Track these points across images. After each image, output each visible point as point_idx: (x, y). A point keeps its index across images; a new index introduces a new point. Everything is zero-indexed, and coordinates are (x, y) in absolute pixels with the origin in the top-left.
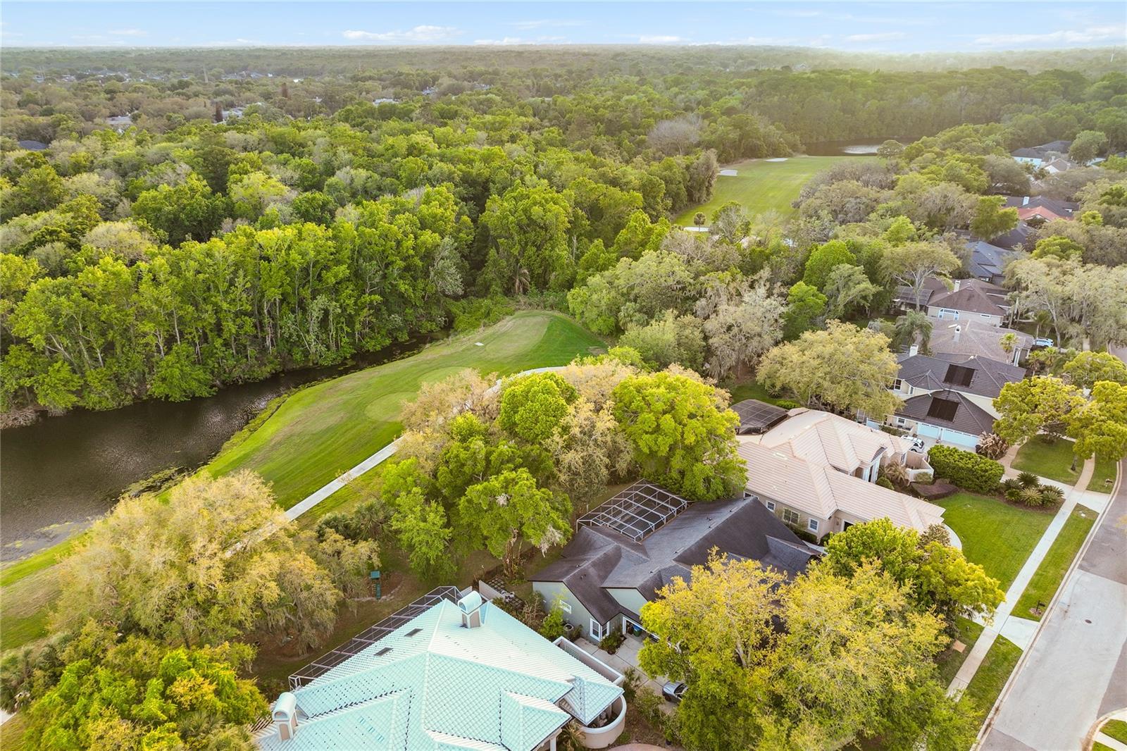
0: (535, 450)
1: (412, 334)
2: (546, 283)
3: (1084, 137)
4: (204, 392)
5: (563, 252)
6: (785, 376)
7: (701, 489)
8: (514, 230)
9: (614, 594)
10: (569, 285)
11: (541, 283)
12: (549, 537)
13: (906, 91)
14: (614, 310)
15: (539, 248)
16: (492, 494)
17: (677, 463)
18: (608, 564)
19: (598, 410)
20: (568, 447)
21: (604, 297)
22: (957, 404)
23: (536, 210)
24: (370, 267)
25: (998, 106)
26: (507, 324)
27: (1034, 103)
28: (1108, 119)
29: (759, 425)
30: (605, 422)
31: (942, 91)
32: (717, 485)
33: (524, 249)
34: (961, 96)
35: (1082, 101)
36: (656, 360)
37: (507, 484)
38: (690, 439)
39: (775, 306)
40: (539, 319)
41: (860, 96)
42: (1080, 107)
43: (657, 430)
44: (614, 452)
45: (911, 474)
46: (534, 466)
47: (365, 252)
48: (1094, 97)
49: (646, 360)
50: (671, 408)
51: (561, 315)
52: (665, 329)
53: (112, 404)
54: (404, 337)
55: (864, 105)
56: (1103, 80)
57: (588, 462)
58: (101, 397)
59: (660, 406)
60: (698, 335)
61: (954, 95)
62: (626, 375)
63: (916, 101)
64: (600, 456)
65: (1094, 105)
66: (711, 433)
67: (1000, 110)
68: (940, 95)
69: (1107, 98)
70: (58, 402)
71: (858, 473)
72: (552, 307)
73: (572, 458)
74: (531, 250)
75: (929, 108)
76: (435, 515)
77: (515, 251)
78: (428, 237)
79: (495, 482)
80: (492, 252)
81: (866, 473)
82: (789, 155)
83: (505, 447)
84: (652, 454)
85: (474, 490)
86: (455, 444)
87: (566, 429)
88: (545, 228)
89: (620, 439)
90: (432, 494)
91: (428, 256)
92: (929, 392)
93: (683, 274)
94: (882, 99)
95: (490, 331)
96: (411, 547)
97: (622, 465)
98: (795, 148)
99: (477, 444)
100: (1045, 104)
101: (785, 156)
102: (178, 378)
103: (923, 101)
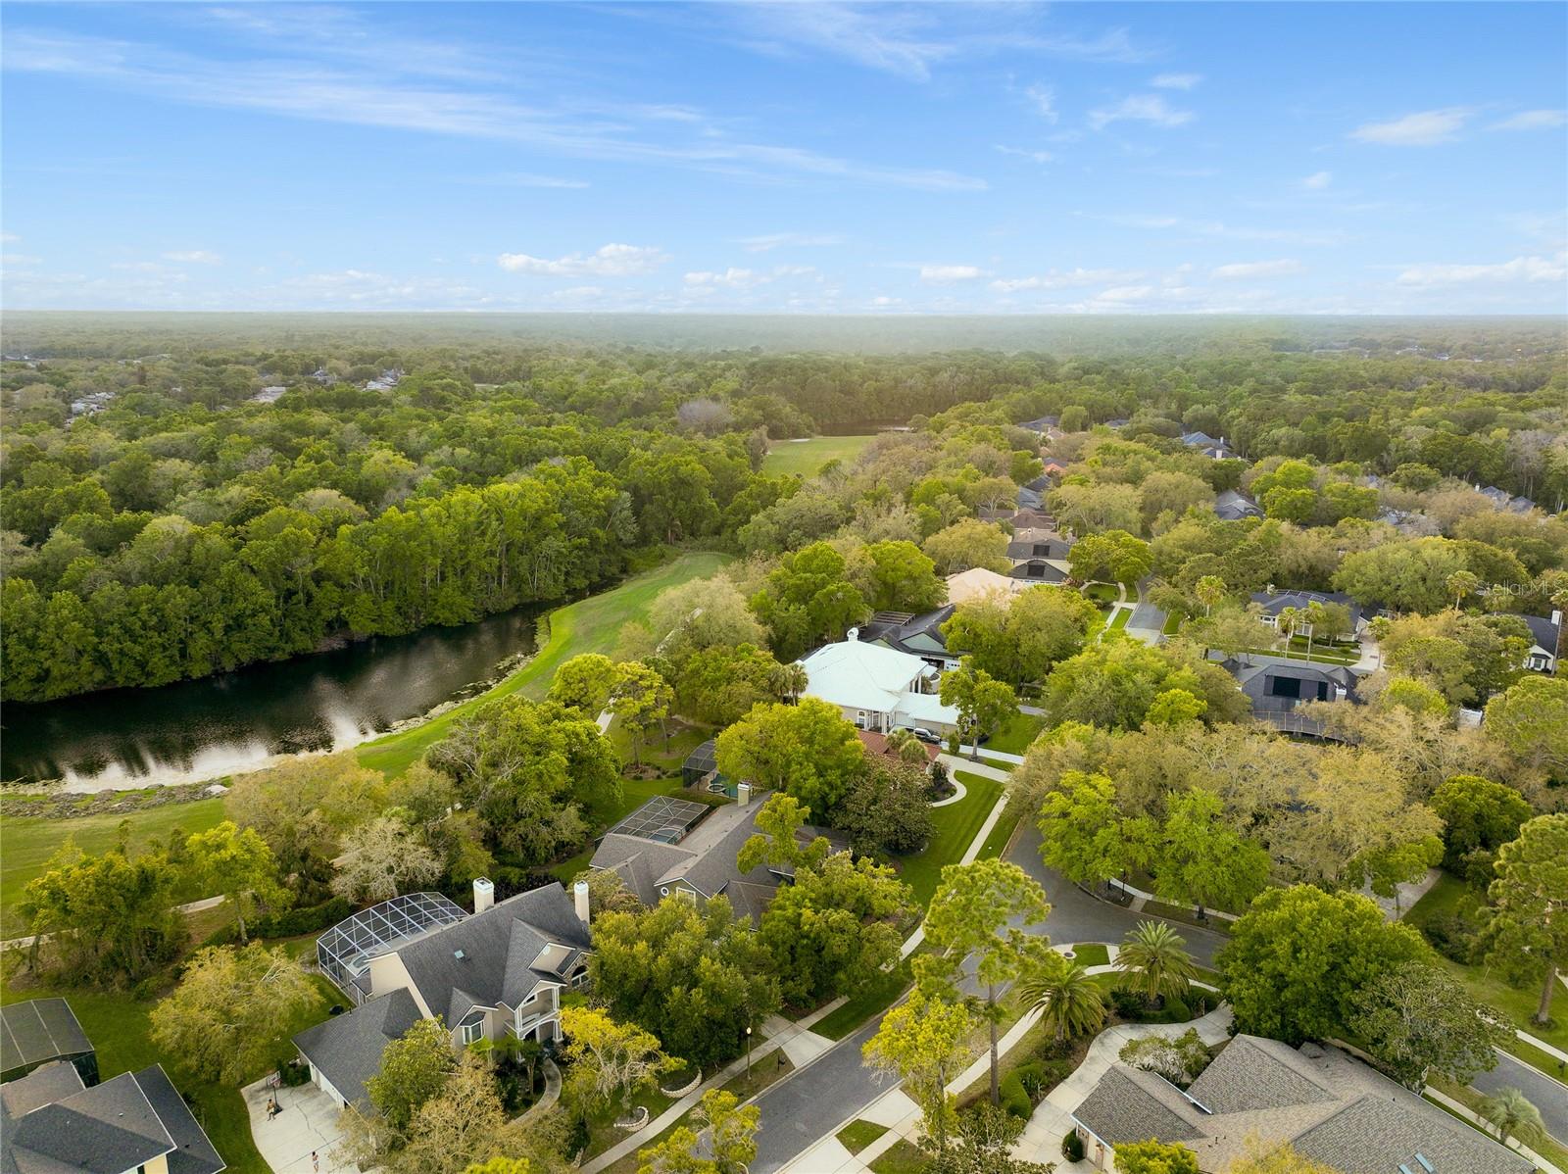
2: (694, 532)
3: (1068, 411)
15: (687, 501)
21: (771, 529)
22: (1043, 567)
25: (987, 386)
27: (1018, 383)
28: (1085, 396)
31: (934, 372)
33: (675, 504)
35: (1058, 381)
38: (916, 574)
42: (1058, 386)
43: (895, 569)
48: (1068, 378)
53: (402, 631)
56: (1070, 361)
58: (394, 627)
63: (911, 382)
65: (1071, 384)
67: (988, 390)
68: (933, 375)
69: (1078, 378)
70: (362, 627)
74: (681, 505)
75: (925, 389)
79: (832, 587)
85: (821, 594)
88: (692, 485)
92: (1025, 562)
98: (812, 430)
100: (1027, 383)
102: (455, 603)
103: (917, 382)
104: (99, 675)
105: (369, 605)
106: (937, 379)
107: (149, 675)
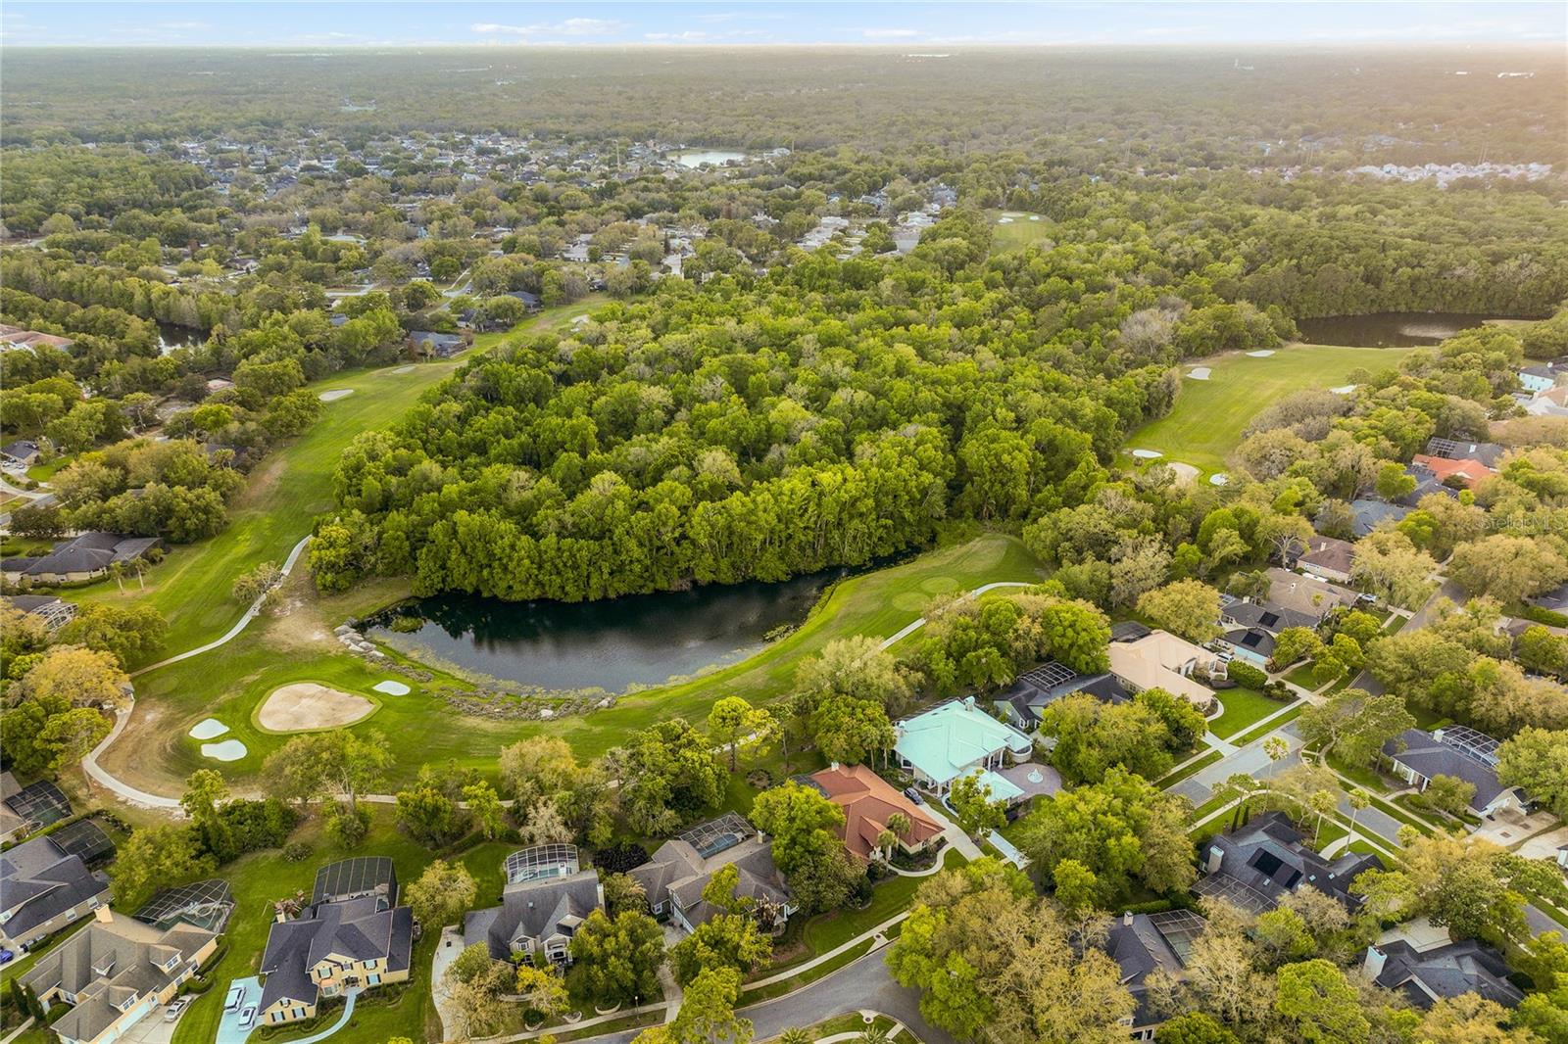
0: (1000, 639)
1: (908, 544)
2: (1006, 511)
4: (784, 578)
5: (1022, 492)
6: (1151, 610)
7: (1084, 667)
8: (987, 470)
9: (1032, 708)
10: (1025, 515)
11: (1003, 510)
12: (1005, 680)
13: (1452, 255)
14: (1055, 546)
15: (1003, 485)
16: (979, 659)
17: (1074, 652)
18: (1031, 696)
19: (1034, 621)
20: (1016, 639)
21: (1048, 536)
22: (1262, 637)
23: (1006, 458)
24: (888, 500)
26: (977, 544)
29: (1131, 637)
30: (1037, 629)
32: (1092, 666)
33: (992, 486)
34: (1521, 267)
36: (1075, 591)
37: (987, 654)
38: (1081, 642)
39: (1163, 559)
40: (1000, 542)
41: (1390, 261)
43: (1064, 636)
44: (1040, 645)
45: (1213, 674)
46: (999, 646)
47: (884, 489)
49: (1067, 589)
50: (1072, 625)
51: (1017, 540)
52: (1085, 570)
53: (732, 581)
54: (902, 547)
55: (1394, 271)
57: (1026, 648)
58: (727, 577)
59: (1066, 623)
60: (1105, 575)
61: (1512, 265)
62: (1051, 602)
64: (1032, 646)
66: (1093, 640)
68: (1494, 263)
70: (704, 576)
71: (1179, 671)
72: (1010, 533)
73: (1018, 645)
74: (997, 486)
75: (1477, 280)
76: (952, 664)
77: (986, 487)
78: (927, 478)
79: (981, 652)
80: (968, 485)
81: (1183, 671)
82: (1279, 346)
83: (986, 636)
84: (1061, 647)
85: (971, 655)
86: (960, 632)
87: (1016, 631)
88: (1011, 471)
89: (1044, 638)
90: (949, 655)
91: (925, 492)
92: (1246, 628)
93: (1106, 526)
94: (1419, 265)
95: (964, 549)
96: (938, 678)
97: (1043, 652)
98: (1288, 337)
99: (972, 633)
101: (1273, 347)
102: (770, 567)
103: (1470, 271)
104: (537, 592)
105: (711, 561)
106: (1499, 268)
107: (566, 594)
